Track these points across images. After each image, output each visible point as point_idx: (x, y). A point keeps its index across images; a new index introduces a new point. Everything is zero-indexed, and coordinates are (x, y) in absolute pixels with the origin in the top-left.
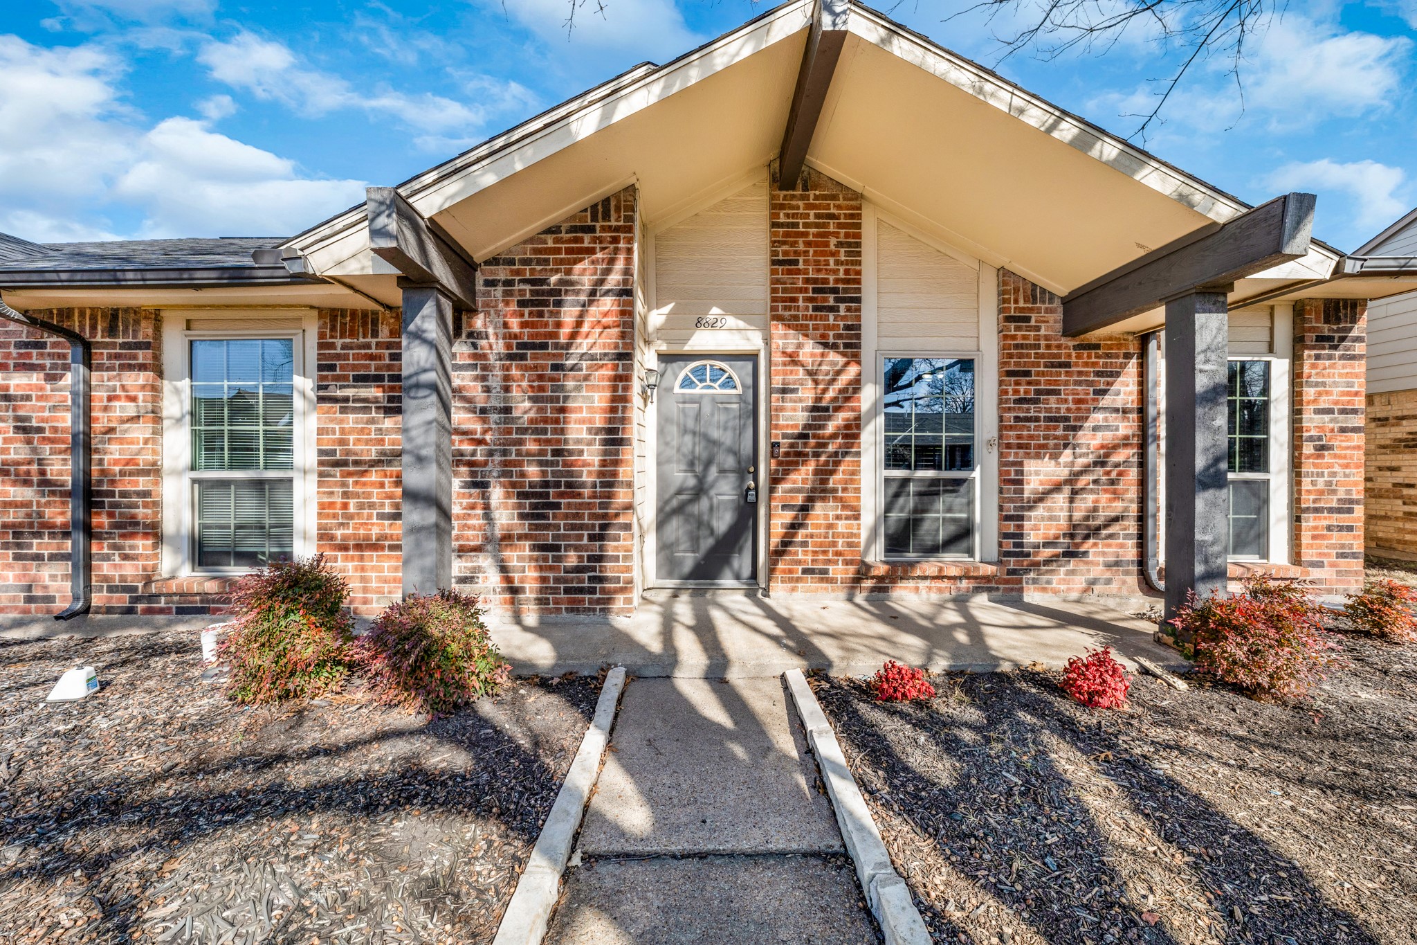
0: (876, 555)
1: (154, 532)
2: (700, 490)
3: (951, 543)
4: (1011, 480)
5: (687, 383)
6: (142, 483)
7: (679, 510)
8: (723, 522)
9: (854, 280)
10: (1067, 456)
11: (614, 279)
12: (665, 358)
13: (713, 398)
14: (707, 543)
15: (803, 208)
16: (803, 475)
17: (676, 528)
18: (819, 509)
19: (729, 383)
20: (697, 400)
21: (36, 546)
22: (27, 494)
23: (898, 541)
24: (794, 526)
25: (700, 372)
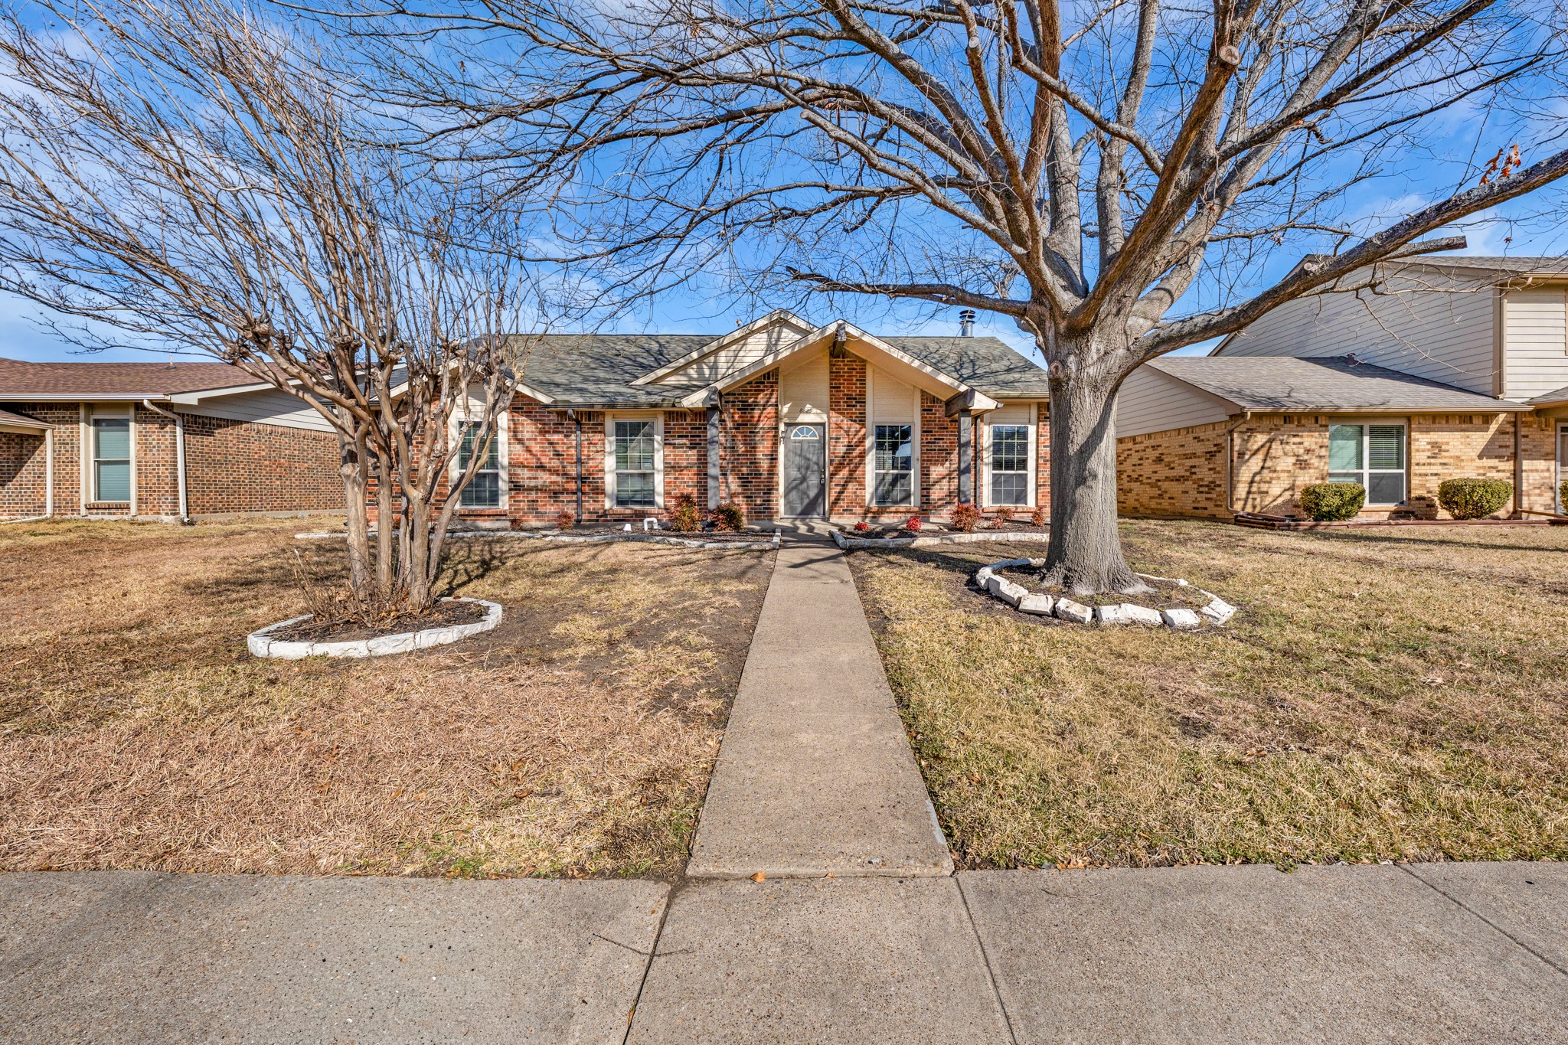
0: (874, 506)
1: (603, 492)
2: (804, 479)
3: (902, 500)
4: (925, 474)
5: (796, 435)
6: (600, 475)
7: (796, 487)
8: (812, 493)
9: (863, 394)
10: (947, 464)
11: (773, 400)
12: (787, 425)
13: (809, 442)
14: (806, 501)
15: (842, 365)
16: (844, 473)
17: (794, 495)
18: (850, 486)
19: (814, 435)
20: (801, 442)
21: (563, 497)
22: (559, 479)
23: (883, 499)
24: (841, 492)
25: (801, 431)
